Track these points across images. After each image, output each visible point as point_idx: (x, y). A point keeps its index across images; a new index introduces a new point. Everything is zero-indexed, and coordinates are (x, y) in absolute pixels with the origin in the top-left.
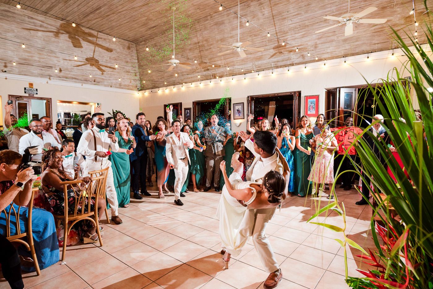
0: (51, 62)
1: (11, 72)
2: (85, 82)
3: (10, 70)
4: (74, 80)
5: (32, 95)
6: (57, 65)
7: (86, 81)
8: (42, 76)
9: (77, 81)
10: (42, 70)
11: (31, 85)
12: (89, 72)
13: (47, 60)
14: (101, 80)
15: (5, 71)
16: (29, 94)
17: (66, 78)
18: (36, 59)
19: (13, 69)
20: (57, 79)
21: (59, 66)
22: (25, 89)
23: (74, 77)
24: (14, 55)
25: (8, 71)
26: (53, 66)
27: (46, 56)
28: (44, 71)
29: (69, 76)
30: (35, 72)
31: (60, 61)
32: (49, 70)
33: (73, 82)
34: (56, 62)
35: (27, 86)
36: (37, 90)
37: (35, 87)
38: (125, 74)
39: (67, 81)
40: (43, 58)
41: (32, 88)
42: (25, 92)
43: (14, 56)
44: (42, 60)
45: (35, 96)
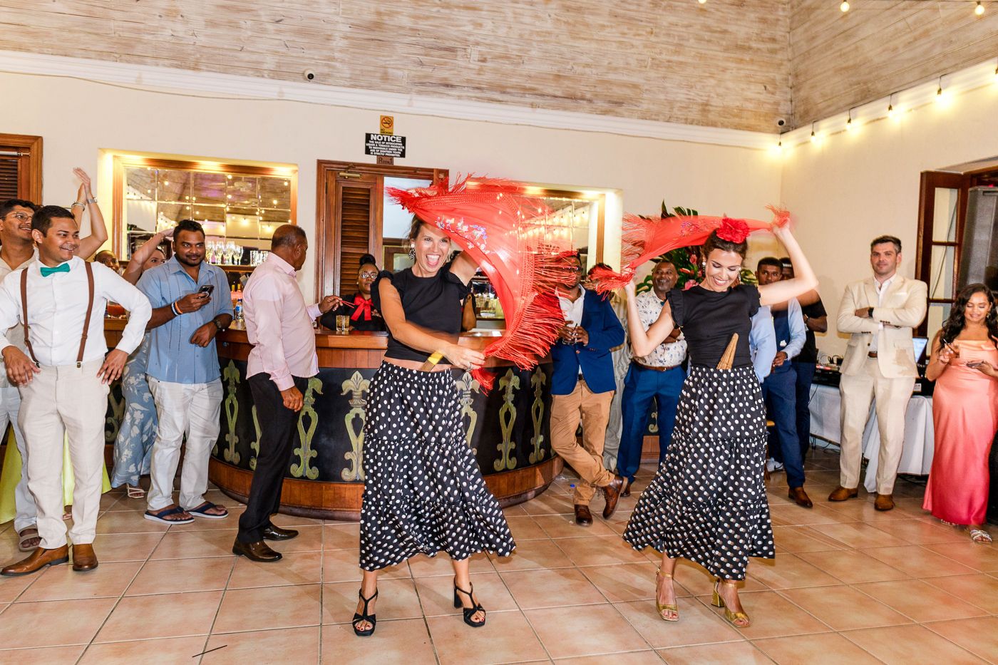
0: (452, 32)
1: (330, 81)
2: (568, 103)
3: (326, 70)
4: (529, 99)
5: (388, 159)
6: (471, 38)
7: (572, 97)
8: (423, 85)
9: (539, 100)
10: (421, 64)
11: (387, 122)
12: (585, 59)
13: (437, 22)
14: (628, 92)
15: (311, 76)
16: (380, 158)
17: (503, 90)
18: (406, 21)
19: (334, 67)
20: (469, 98)
21: (477, 44)
22: (368, 137)
23: (528, 85)
24: (337, 14)
25: (322, 74)
26: (458, 45)
27: (435, 9)
28: (428, 70)
29: (514, 81)
30: (400, 73)
31: (481, 25)
32: (446, 63)
33: (524, 104)
34: (469, 28)
35: (375, 129)
36: (403, 140)
37: (398, 131)
38: (727, 59)
39: (505, 102)
40: (427, 18)
41: (391, 134)
42: (368, 151)
43: (336, 18)
44: (422, 25)
45: (398, 162)
